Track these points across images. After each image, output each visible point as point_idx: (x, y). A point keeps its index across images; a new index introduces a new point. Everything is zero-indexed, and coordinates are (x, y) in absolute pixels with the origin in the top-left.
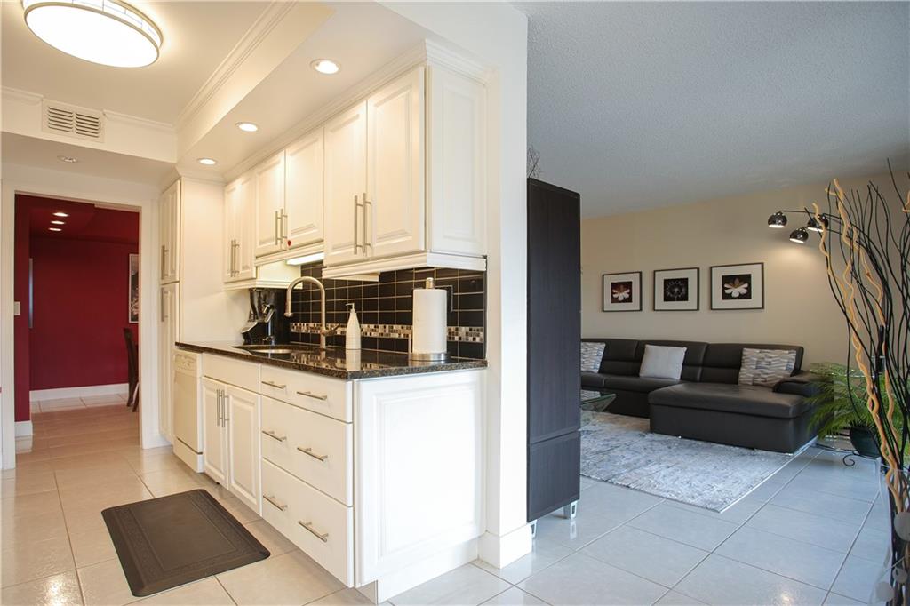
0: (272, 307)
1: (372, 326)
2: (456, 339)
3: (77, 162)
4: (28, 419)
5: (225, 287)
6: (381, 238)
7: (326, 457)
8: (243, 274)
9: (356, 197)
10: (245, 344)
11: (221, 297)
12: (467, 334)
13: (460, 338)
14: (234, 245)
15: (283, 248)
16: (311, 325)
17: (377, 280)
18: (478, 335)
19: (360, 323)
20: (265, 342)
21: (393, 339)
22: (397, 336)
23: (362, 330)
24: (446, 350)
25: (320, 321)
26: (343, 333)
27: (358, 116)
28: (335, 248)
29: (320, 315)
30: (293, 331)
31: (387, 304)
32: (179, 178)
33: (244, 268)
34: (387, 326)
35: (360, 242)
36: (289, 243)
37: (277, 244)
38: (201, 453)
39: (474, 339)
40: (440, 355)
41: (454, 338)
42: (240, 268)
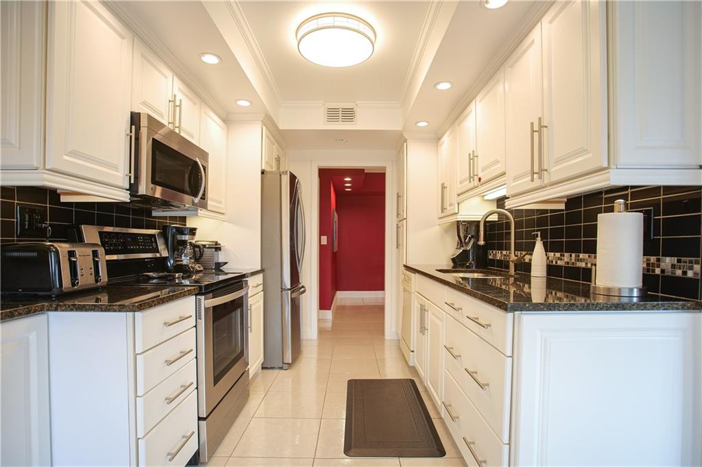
0: (472, 236)
1: (558, 255)
2: (658, 271)
3: (346, 141)
4: (330, 309)
5: (438, 222)
6: (558, 162)
7: (488, 385)
8: (449, 210)
9: (532, 124)
10: (453, 267)
11: (436, 230)
12: (673, 266)
13: (663, 271)
14: (443, 187)
15: (476, 185)
16: (504, 252)
17: (564, 208)
18: (691, 268)
19: (546, 251)
20: (468, 267)
21: (579, 268)
22: (583, 265)
23: (548, 258)
24: (640, 285)
25: (510, 249)
26: (530, 260)
27: (533, 41)
28: (515, 179)
29: (510, 243)
30: (490, 257)
31: (574, 232)
32: (406, 141)
33: (450, 206)
34: (573, 255)
35: (536, 170)
36: (480, 179)
37: (470, 182)
38: (413, 351)
39: (685, 273)
40: (631, 290)
41: (654, 271)
42: (447, 205)
